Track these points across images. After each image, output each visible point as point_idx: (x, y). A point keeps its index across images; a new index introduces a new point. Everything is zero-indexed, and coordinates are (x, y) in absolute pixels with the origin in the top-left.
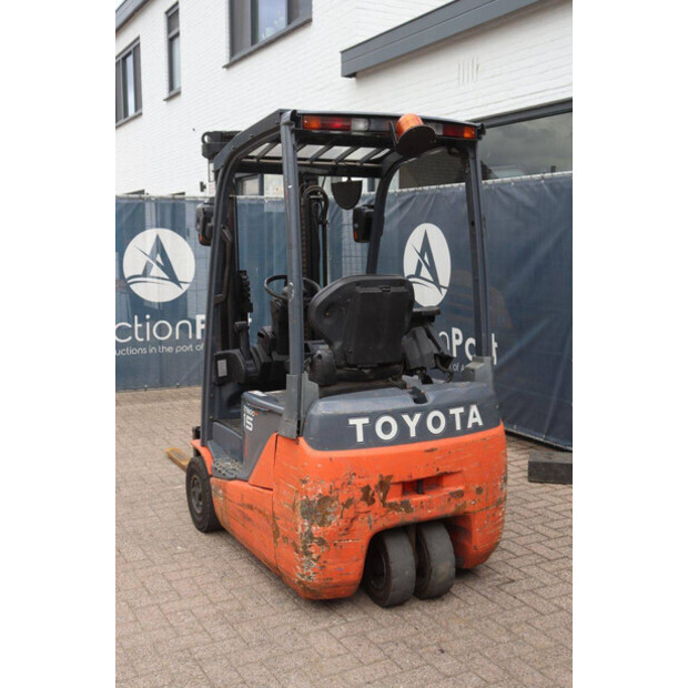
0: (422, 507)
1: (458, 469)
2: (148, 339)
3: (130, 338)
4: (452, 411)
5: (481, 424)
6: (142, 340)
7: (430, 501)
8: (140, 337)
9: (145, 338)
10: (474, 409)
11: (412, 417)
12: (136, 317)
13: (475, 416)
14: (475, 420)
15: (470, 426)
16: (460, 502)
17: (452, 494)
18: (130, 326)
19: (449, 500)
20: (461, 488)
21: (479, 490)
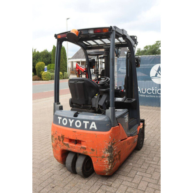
0: (72, 148)
1: (84, 140)
2: (156, 93)
3: (151, 93)
4: (84, 122)
5: (96, 128)
6: (154, 94)
7: (74, 147)
8: (154, 93)
9: (155, 93)
10: (93, 123)
11: (71, 120)
12: (153, 87)
13: (93, 125)
14: (93, 127)
15: (91, 128)
16: (85, 151)
17: (82, 148)
18: (151, 90)
19: (81, 149)
20: (85, 147)
21: (93, 150)
